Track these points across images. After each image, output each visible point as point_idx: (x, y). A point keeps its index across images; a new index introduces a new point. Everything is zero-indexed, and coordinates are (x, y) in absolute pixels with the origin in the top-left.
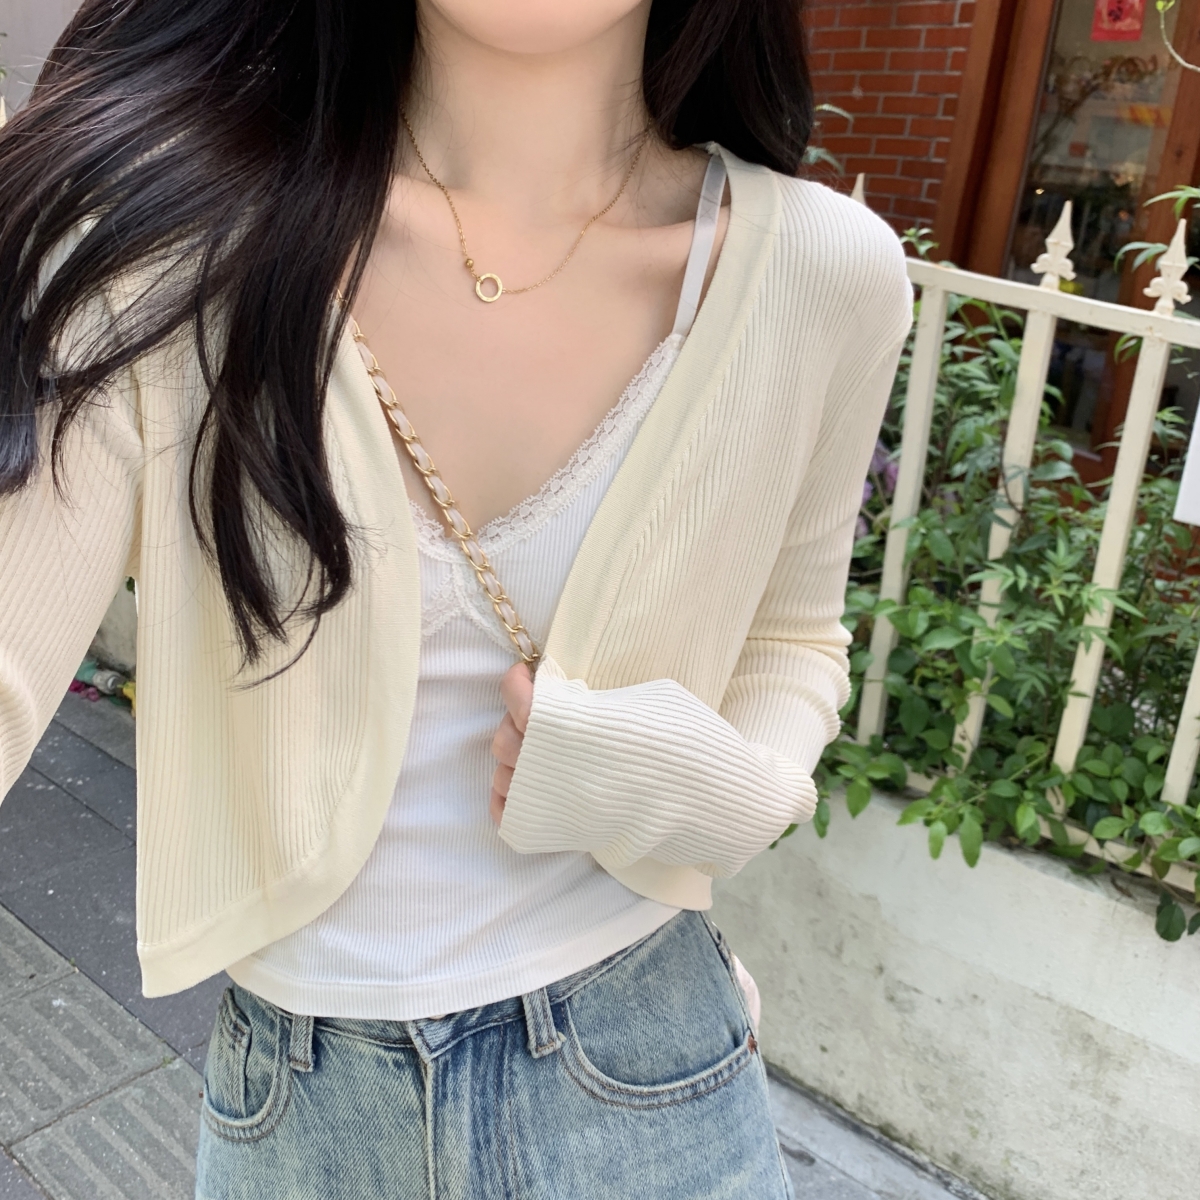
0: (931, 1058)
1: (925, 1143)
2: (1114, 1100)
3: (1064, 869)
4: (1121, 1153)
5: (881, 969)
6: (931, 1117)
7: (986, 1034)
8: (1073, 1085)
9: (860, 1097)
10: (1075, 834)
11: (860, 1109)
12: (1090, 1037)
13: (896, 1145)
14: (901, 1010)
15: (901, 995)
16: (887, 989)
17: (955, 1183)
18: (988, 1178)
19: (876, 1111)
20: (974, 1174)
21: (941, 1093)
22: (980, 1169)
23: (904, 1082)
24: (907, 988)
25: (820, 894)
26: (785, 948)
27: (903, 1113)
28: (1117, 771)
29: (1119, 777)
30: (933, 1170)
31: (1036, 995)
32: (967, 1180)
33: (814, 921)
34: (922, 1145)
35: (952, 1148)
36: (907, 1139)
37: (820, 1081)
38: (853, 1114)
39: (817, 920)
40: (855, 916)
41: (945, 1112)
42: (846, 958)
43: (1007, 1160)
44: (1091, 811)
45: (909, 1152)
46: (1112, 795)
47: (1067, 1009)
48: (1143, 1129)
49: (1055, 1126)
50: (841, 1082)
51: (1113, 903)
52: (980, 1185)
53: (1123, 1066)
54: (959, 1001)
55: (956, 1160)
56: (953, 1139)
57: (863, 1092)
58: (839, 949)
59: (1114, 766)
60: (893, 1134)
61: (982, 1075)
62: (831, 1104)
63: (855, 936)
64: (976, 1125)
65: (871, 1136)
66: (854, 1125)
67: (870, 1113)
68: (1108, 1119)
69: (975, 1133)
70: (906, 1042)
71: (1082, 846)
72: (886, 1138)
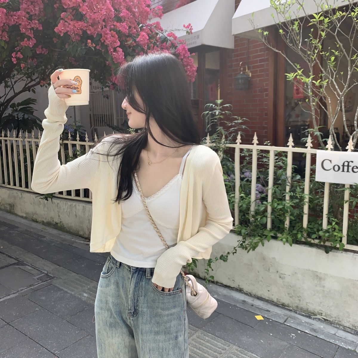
0: (289, 287)
1: (291, 305)
2: (324, 287)
3: (308, 246)
4: (327, 297)
5: (277, 272)
6: (291, 299)
7: (299, 280)
8: (316, 286)
9: (277, 299)
10: (309, 240)
11: (277, 302)
12: (317, 275)
13: (285, 307)
14: (282, 279)
15: (282, 276)
16: (279, 275)
17: (298, 312)
18: (304, 309)
19: (280, 301)
20: (301, 309)
21: (292, 294)
22: (302, 308)
23: (285, 294)
24: (283, 274)
25: (264, 259)
26: (259, 272)
27: (286, 300)
28: (314, 227)
29: (315, 228)
30: (293, 310)
31: (307, 270)
32: (300, 311)
33: (263, 265)
34: (290, 306)
35: (296, 305)
36: (287, 305)
37: (269, 298)
38: (276, 303)
39: (264, 265)
40: (271, 262)
41: (294, 298)
42: (271, 271)
43: (307, 304)
44: (311, 234)
45: (288, 308)
46: (314, 231)
47: (312, 271)
48: (330, 291)
49: (314, 295)
50: (273, 297)
51: (317, 250)
52: (302, 311)
53: (324, 280)
54: (293, 275)
55: (297, 307)
56: (296, 303)
57: (277, 298)
58: (269, 270)
59: (313, 226)
60: (285, 305)
61: (300, 288)
62: (272, 302)
63: (272, 266)
64: (300, 299)
65: (280, 307)
66: (276, 305)
67: (279, 302)
68: (323, 291)
69: (300, 300)
70: (284, 285)
71: (311, 241)
72: (283, 306)
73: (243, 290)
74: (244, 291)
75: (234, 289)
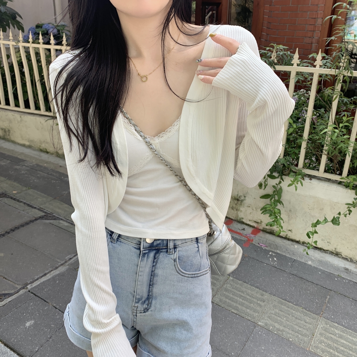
73: (340, 254)
74: (342, 255)
75: (328, 252)
